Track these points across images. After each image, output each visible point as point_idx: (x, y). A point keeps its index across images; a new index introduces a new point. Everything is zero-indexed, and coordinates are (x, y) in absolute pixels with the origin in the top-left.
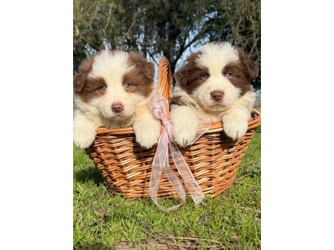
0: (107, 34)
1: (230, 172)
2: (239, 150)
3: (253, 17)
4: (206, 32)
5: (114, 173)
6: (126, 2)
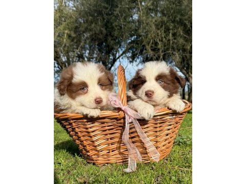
0: (64, 50)
1: (169, 143)
2: (175, 127)
3: (159, 40)
4: (130, 49)
5: (87, 146)
6: (76, 29)
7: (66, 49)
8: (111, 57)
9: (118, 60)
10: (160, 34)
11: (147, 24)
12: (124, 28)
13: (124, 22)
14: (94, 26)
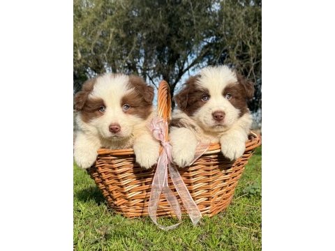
0: (108, 58)
1: (227, 192)
2: (236, 171)
3: (250, 42)
4: (204, 56)
5: (114, 192)
6: (126, 26)
7: (111, 55)
8: (177, 69)
9: (187, 72)
10: (252, 32)
11: (233, 18)
12: (197, 24)
13: (198, 15)
14: (153, 22)
